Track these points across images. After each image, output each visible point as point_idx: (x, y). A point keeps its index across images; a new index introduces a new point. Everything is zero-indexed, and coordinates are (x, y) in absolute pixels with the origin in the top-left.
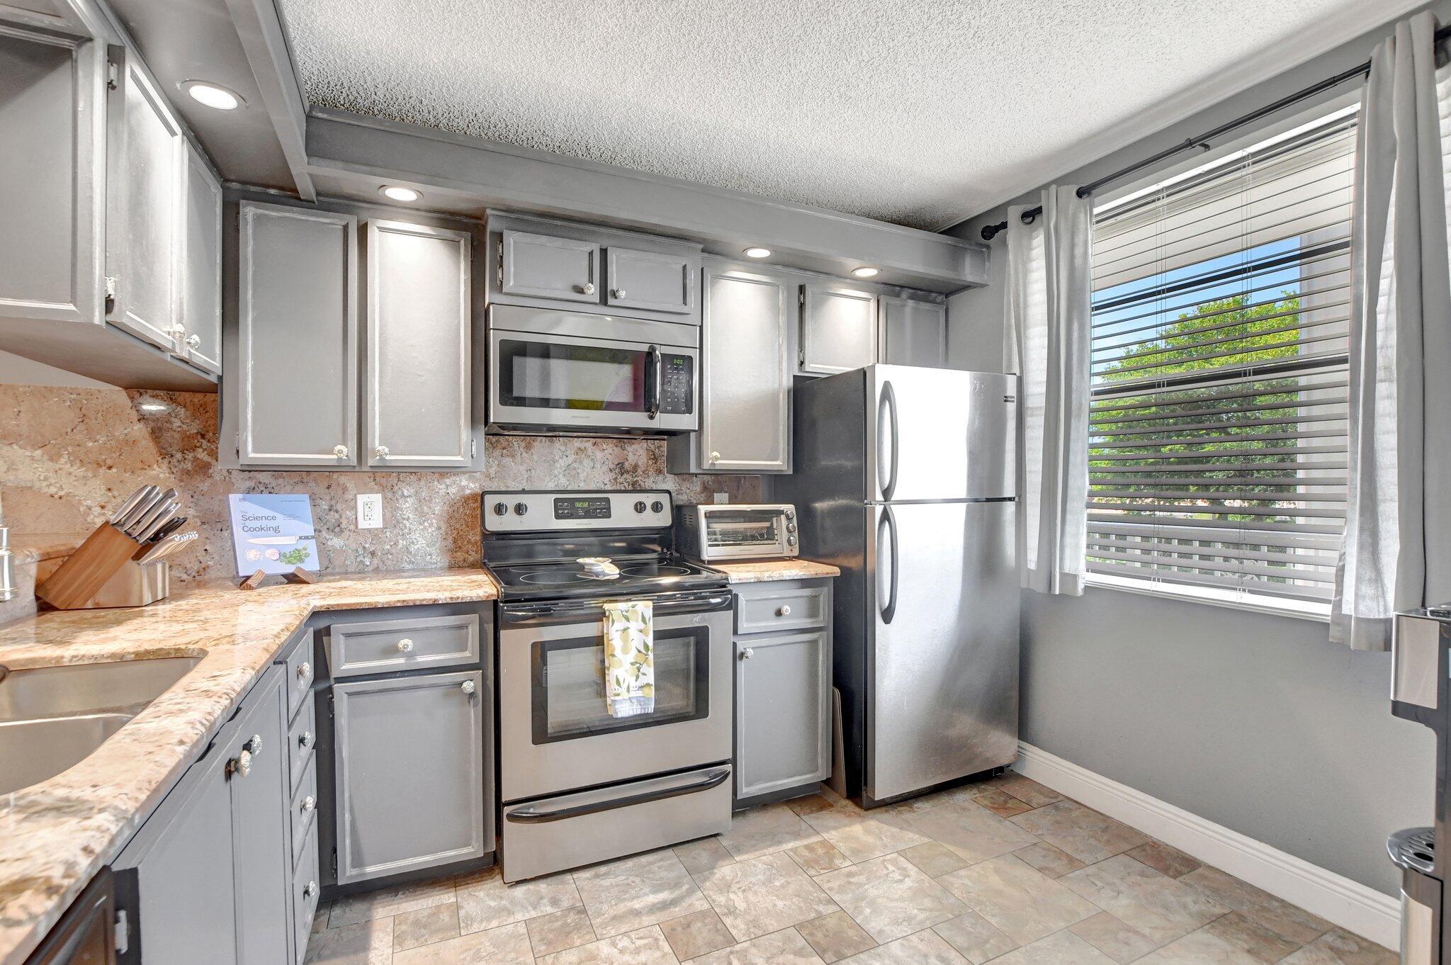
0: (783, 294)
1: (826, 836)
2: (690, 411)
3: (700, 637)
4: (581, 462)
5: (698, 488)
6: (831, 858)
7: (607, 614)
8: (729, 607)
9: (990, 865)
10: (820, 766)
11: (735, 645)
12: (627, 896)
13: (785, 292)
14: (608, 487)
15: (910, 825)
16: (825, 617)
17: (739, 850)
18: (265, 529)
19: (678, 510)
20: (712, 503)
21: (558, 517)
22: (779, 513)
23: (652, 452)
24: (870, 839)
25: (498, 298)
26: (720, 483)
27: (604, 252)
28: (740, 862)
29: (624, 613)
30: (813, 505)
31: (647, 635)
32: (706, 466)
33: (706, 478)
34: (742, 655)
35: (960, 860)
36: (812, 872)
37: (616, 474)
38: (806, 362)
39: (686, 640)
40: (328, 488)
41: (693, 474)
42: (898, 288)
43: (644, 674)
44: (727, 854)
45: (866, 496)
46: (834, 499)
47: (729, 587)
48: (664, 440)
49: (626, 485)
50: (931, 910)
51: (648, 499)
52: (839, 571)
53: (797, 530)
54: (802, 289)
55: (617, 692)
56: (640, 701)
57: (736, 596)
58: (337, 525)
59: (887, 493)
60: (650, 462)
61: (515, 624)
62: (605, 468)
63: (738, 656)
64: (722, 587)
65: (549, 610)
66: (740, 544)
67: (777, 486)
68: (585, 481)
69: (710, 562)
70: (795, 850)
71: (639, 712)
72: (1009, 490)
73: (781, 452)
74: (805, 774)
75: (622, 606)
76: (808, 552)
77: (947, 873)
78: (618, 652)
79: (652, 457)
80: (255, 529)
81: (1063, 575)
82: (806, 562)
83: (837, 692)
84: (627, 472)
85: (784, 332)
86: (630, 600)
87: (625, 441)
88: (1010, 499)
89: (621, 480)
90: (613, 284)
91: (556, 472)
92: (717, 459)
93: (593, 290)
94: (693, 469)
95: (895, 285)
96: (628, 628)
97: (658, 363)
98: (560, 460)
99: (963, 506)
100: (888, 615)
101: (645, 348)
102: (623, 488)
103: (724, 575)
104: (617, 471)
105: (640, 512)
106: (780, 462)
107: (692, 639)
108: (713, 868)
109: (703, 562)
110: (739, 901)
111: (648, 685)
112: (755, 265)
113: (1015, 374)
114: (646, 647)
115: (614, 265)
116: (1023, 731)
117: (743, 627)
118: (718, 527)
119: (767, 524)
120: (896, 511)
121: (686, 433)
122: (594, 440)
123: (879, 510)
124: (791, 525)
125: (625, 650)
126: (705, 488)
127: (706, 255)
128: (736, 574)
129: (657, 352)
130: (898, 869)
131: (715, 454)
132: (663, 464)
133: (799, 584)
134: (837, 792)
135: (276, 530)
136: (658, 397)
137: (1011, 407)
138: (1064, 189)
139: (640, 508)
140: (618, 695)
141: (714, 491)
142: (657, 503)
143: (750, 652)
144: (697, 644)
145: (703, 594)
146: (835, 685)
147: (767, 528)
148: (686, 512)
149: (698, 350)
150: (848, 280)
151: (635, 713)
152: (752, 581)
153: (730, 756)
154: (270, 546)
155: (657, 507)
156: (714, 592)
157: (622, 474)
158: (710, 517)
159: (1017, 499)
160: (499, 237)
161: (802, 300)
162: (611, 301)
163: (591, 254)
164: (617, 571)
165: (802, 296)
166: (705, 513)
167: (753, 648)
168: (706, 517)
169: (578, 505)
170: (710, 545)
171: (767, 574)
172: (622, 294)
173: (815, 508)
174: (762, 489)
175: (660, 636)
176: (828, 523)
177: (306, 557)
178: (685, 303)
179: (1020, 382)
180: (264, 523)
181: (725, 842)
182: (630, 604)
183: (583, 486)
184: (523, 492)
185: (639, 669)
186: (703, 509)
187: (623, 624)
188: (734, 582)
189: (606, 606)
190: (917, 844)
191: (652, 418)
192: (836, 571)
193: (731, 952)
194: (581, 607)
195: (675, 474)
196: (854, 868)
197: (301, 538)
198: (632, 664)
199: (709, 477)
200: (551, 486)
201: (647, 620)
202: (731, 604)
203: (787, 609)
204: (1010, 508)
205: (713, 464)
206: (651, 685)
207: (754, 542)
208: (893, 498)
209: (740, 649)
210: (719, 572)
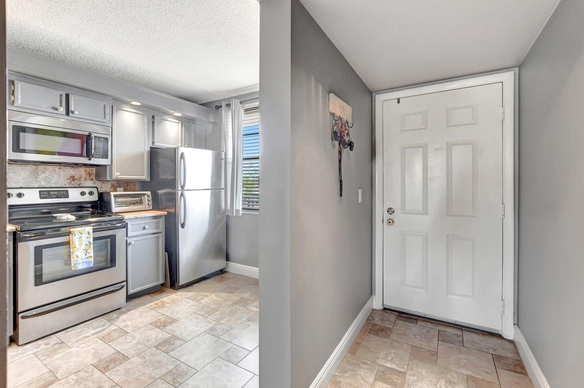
0: (146, 118)
1: (162, 300)
2: (107, 158)
3: (113, 238)
4: (53, 176)
5: (110, 186)
6: (164, 305)
7: (72, 232)
8: (124, 227)
9: (214, 295)
10: (160, 279)
11: (127, 241)
12: (82, 333)
13: (147, 118)
14: (67, 186)
15: (191, 291)
16: (162, 228)
17: (129, 311)
19: (101, 195)
20: (116, 191)
21: (41, 198)
22: (144, 194)
23: (88, 172)
24: (177, 297)
25: (12, 108)
26: (119, 184)
27: (67, 96)
28: (130, 313)
29: (80, 232)
30: (157, 192)
31: (90, 239)
32: (114, 178)
33: (113, 182)
34: (130, 244)
35: (206, 295)
36: (156, 310)
37: (71, 180)
38: (155, 142)
39: (107, 240)
41: (107, 181)
42: (189, 120)
43: (89, 253)
44: (124, 313)
45: (176, 188)
46: (165, 189)
47: (124, 220)
48: (94, 167)
49: (76, 185)
50: (195, 309)
51: (87, 190)
52: (167, 213)
53: (151, 200)
54: (153, 117)
55: (77, 260)
56: (87, 263)
57: (127, 223)
59: (183, 187)
60: (88, 176)
61: (26, 239)
62: (65, 178)
63: (127, 244)
64: (121, 220)
65: (44, 233)
66: (129, 206)
67: (144, 185)
68: (54, 183)
69: (115, 213)
70: (151, 306)
71: (87, 267)
72: (223, 186)
73: (145, 173)
74: (154, 282)
75: (79, 229)
76: (155, 207)
77: (201, 299)
78: (77, 246)
79: (89, 174)
81: (236, 210)
82: (155, 211)
83: (166, 253)
84: (76, 180)
85: (146, 131)
86: (82, 227)
87: (75, 167)
88: (223, 189)
89: (73, 183)
90: (72, 108)
91: (39, 180)
92: (119, 175)
93: (62, 110)
94: (108, 179)
95: (188, 119)
96: (82, 237)
97: (93, 140)
98: (41, 175)
99: (210, 191)
100: (183, 226)
101: (87, 133)
102: (74, 186)
103: (122, 216)
104: (71, 179)
105: (83, 195)
106: (145, 177)
107: (109, 240)
108: (119, 317)
109: (113, 213)
110: (129, 323)
111: (91, 257)
112: (134, 107)
113: (224, 152)
114: (90, 243)
115: (72, 101)
116: (228, 259)
117: (130, 234)
118: (119, 200)
119: (140, 199)
120: (186, 193)
121: (105, 166)
122: (60, 167)
123: (180, 192)
124: (149, 199)
125: (81, 245)
126: (113, 186)
127: (114, 101)
128: (126, 216)
129: (92, 135)
130: (186, 302)
131: (118, 173)
132: (93, 177)
133: (152, 218)
134: (167, 287)
136: (93, 152)
137: (223, 161)
138: (236, 100)
139: (83, 194)
140: (78, 261)
141: (117, 187)
142: (91, 192)
143: (133, 242)
144: (111, 241)
145: (113, 223)
146: (166, 251)
147: (140, 200)
148: (105, 195)
149: (110, 136)
150: (171, 116)
151: (85, 267)
152: (134, 218)
153: (125, 279)
155: (91, 193)
156: (118, 222)
157: (74, 181)
158: (116, 196)
159: (225, 189)
160: (12, 83)
161: (153, 121)
162: (70, 114)
163: (61, 95)
164: (75, 218)
165: (153, 120)
166: (114, 195)
167: (134, 241)
168: (114, 196)
169: (51, 193)
170: (116, 207)
171: (140, 215)
172: (77, 113)
173: (158, 193)
174: (138, 186)
175: (95, 239)
176: (163, 198)
178: (105, 118)
179: (225, 154)
181: (123, 310)
182: (82, 228)
183: (53, 185)
184: (21, 188)
185: (86, 251)
186: (112, 194)
187: (80, 235)
188: (126, 219)
189: (71, 230)
190: (192, 295)
191: (90, 160)
192: (166, 213)
193: (127, 336)
194: (59, 230)
195: (99, 181)
196: (171, 306)
198: (83, 250)
199: (114, 182)
200: (36, 185)
201: (90, 234)
202: (126, 226)
203: (147, 227)
204: (223, 192)
205: (117, 177)
206: (92, 256)
207: (134, 205)
208: (185, 189)
209: (129, 241)
210: (120, 215)
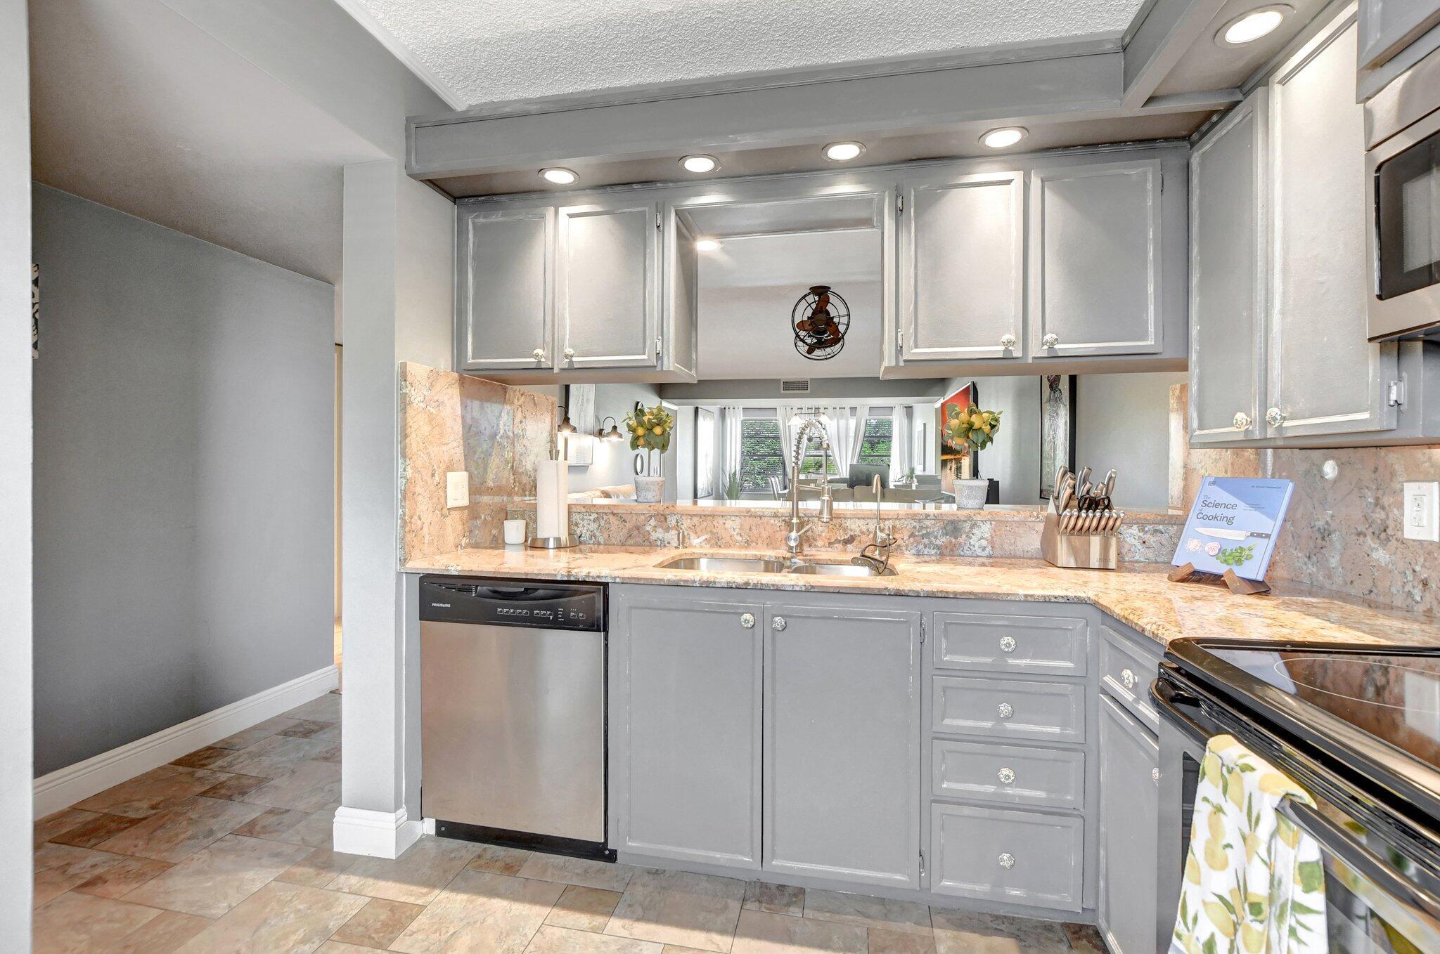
18: (1219, 518)
40: (1375, 472)
58: (1382, 529)
80: (1208, 517)
135: (1230, 521)
154: (1213, 539)
177: (1246, 559)
180: (1219, 512)
197: (1252, 535)
